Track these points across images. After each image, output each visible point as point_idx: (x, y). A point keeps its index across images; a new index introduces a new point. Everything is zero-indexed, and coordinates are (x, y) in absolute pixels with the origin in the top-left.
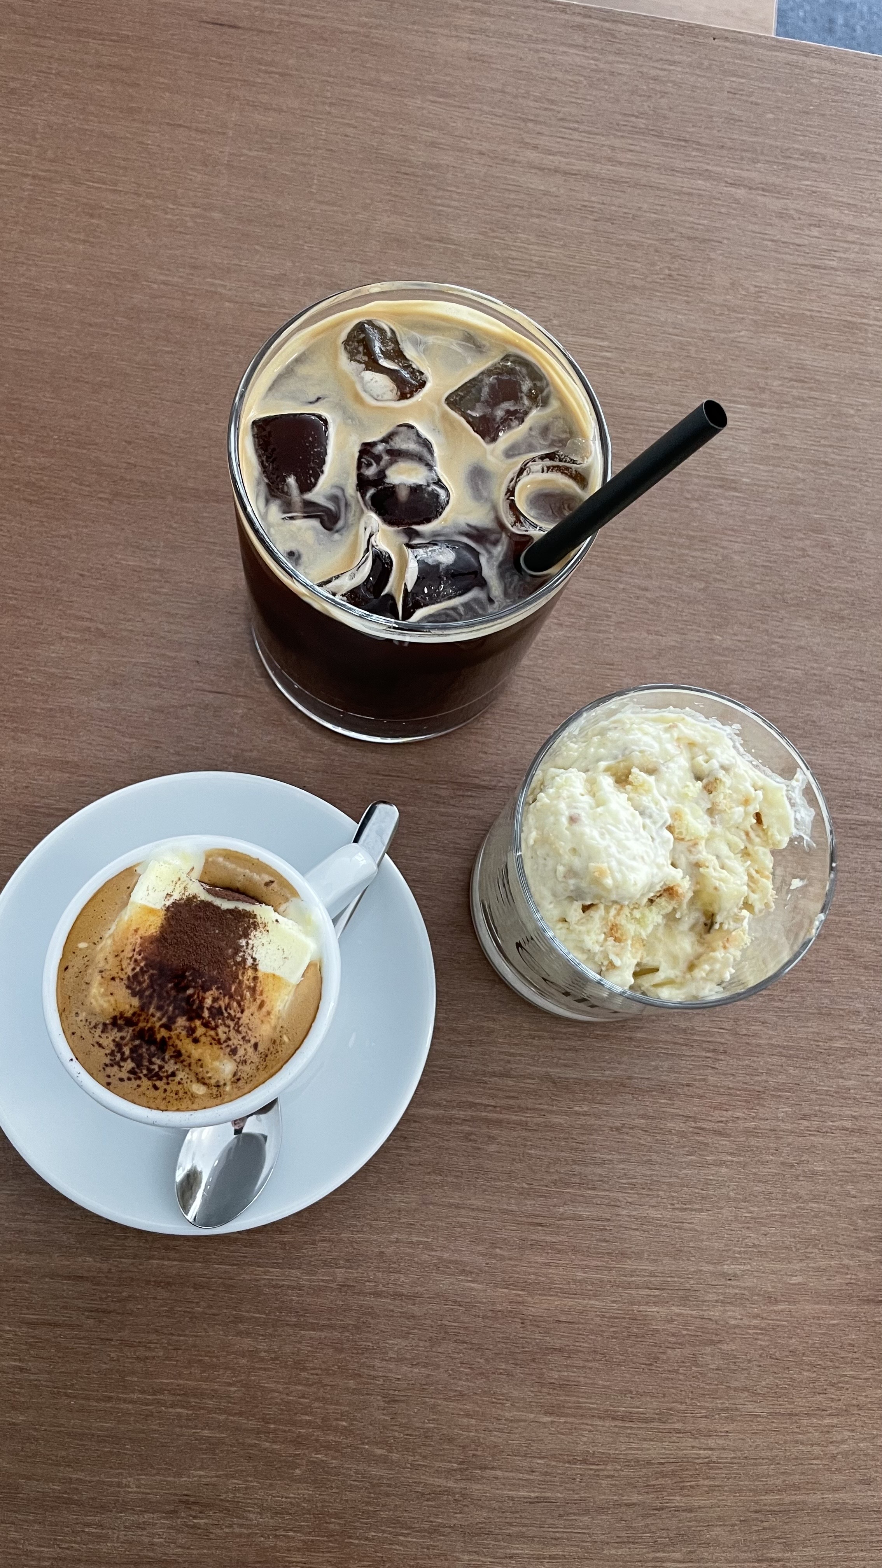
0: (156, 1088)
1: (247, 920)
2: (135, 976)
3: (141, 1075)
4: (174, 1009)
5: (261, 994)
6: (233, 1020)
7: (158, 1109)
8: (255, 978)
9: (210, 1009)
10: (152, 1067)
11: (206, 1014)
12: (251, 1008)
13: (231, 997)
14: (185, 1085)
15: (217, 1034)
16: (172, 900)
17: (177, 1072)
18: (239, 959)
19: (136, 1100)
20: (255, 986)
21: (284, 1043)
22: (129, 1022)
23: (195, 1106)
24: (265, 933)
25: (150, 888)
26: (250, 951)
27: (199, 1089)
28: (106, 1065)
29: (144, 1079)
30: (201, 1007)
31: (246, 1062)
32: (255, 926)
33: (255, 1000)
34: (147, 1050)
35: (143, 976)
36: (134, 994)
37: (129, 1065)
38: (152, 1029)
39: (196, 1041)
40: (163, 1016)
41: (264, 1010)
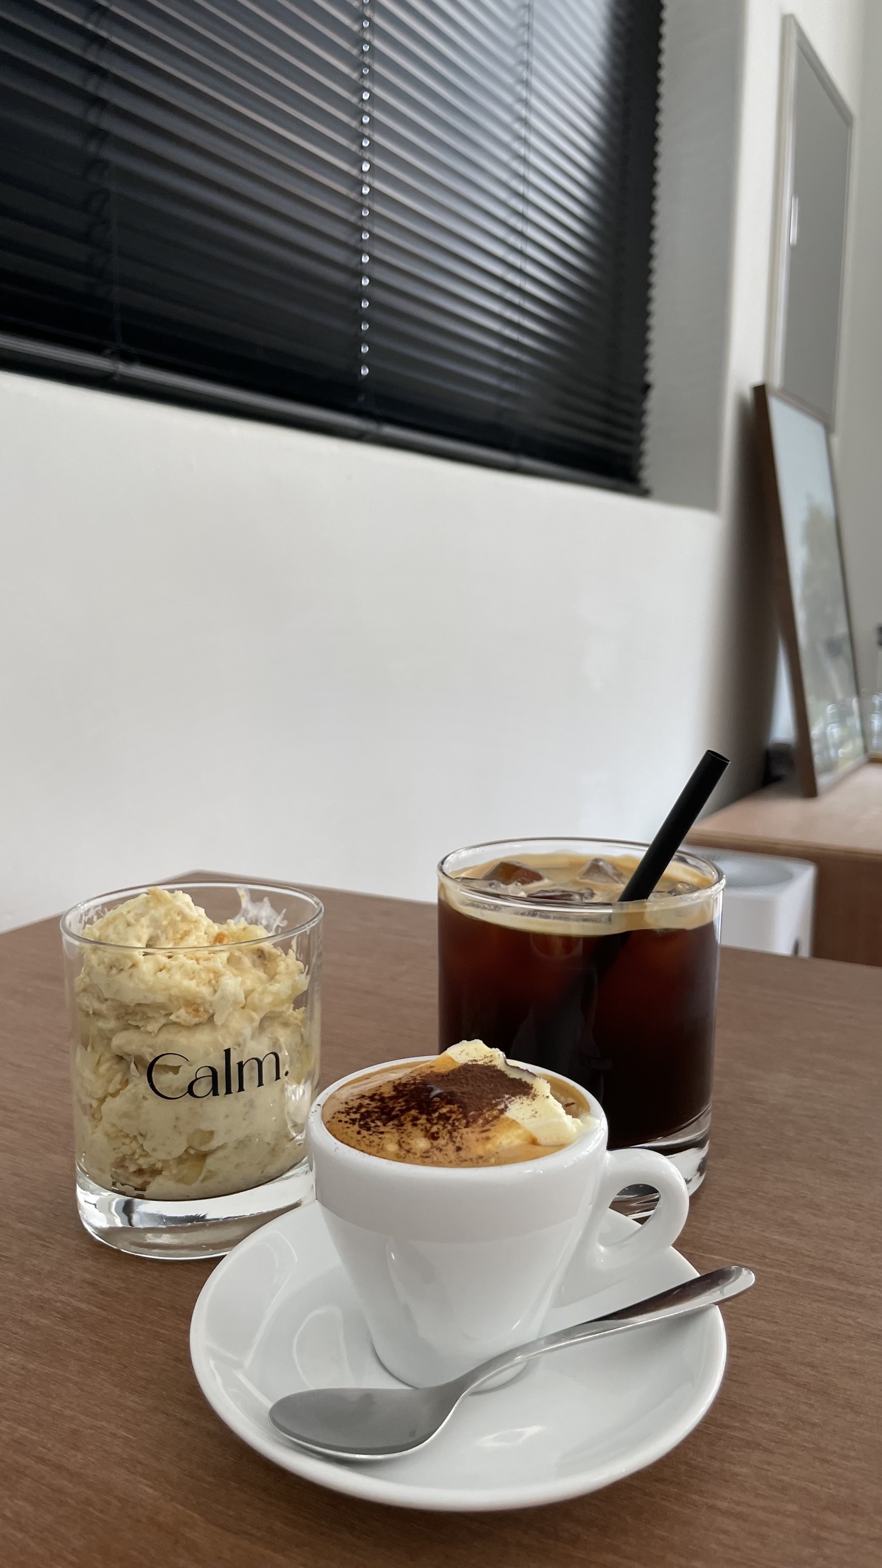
0: (359, 1133)
1: (522, 1088)
3: (357, 1124)
5: (493, 1126)
8: (496, 1117)
9: (441, 1114)
10: (371, 1123)
11: (435, 1115)
12: (477, 1127)
15: (431, 1127)
16: (474, 1063)
20: (492, 1121)
26: (507, 1102)
27: (392, 1148)
28: (339, 1113)
29: (356, 1127)
33: (483, 1127)
35: (410, 1085)
36: (395, 1091)
37: (356, 1116)
40: (404, 1105)
41: (485, 1135)
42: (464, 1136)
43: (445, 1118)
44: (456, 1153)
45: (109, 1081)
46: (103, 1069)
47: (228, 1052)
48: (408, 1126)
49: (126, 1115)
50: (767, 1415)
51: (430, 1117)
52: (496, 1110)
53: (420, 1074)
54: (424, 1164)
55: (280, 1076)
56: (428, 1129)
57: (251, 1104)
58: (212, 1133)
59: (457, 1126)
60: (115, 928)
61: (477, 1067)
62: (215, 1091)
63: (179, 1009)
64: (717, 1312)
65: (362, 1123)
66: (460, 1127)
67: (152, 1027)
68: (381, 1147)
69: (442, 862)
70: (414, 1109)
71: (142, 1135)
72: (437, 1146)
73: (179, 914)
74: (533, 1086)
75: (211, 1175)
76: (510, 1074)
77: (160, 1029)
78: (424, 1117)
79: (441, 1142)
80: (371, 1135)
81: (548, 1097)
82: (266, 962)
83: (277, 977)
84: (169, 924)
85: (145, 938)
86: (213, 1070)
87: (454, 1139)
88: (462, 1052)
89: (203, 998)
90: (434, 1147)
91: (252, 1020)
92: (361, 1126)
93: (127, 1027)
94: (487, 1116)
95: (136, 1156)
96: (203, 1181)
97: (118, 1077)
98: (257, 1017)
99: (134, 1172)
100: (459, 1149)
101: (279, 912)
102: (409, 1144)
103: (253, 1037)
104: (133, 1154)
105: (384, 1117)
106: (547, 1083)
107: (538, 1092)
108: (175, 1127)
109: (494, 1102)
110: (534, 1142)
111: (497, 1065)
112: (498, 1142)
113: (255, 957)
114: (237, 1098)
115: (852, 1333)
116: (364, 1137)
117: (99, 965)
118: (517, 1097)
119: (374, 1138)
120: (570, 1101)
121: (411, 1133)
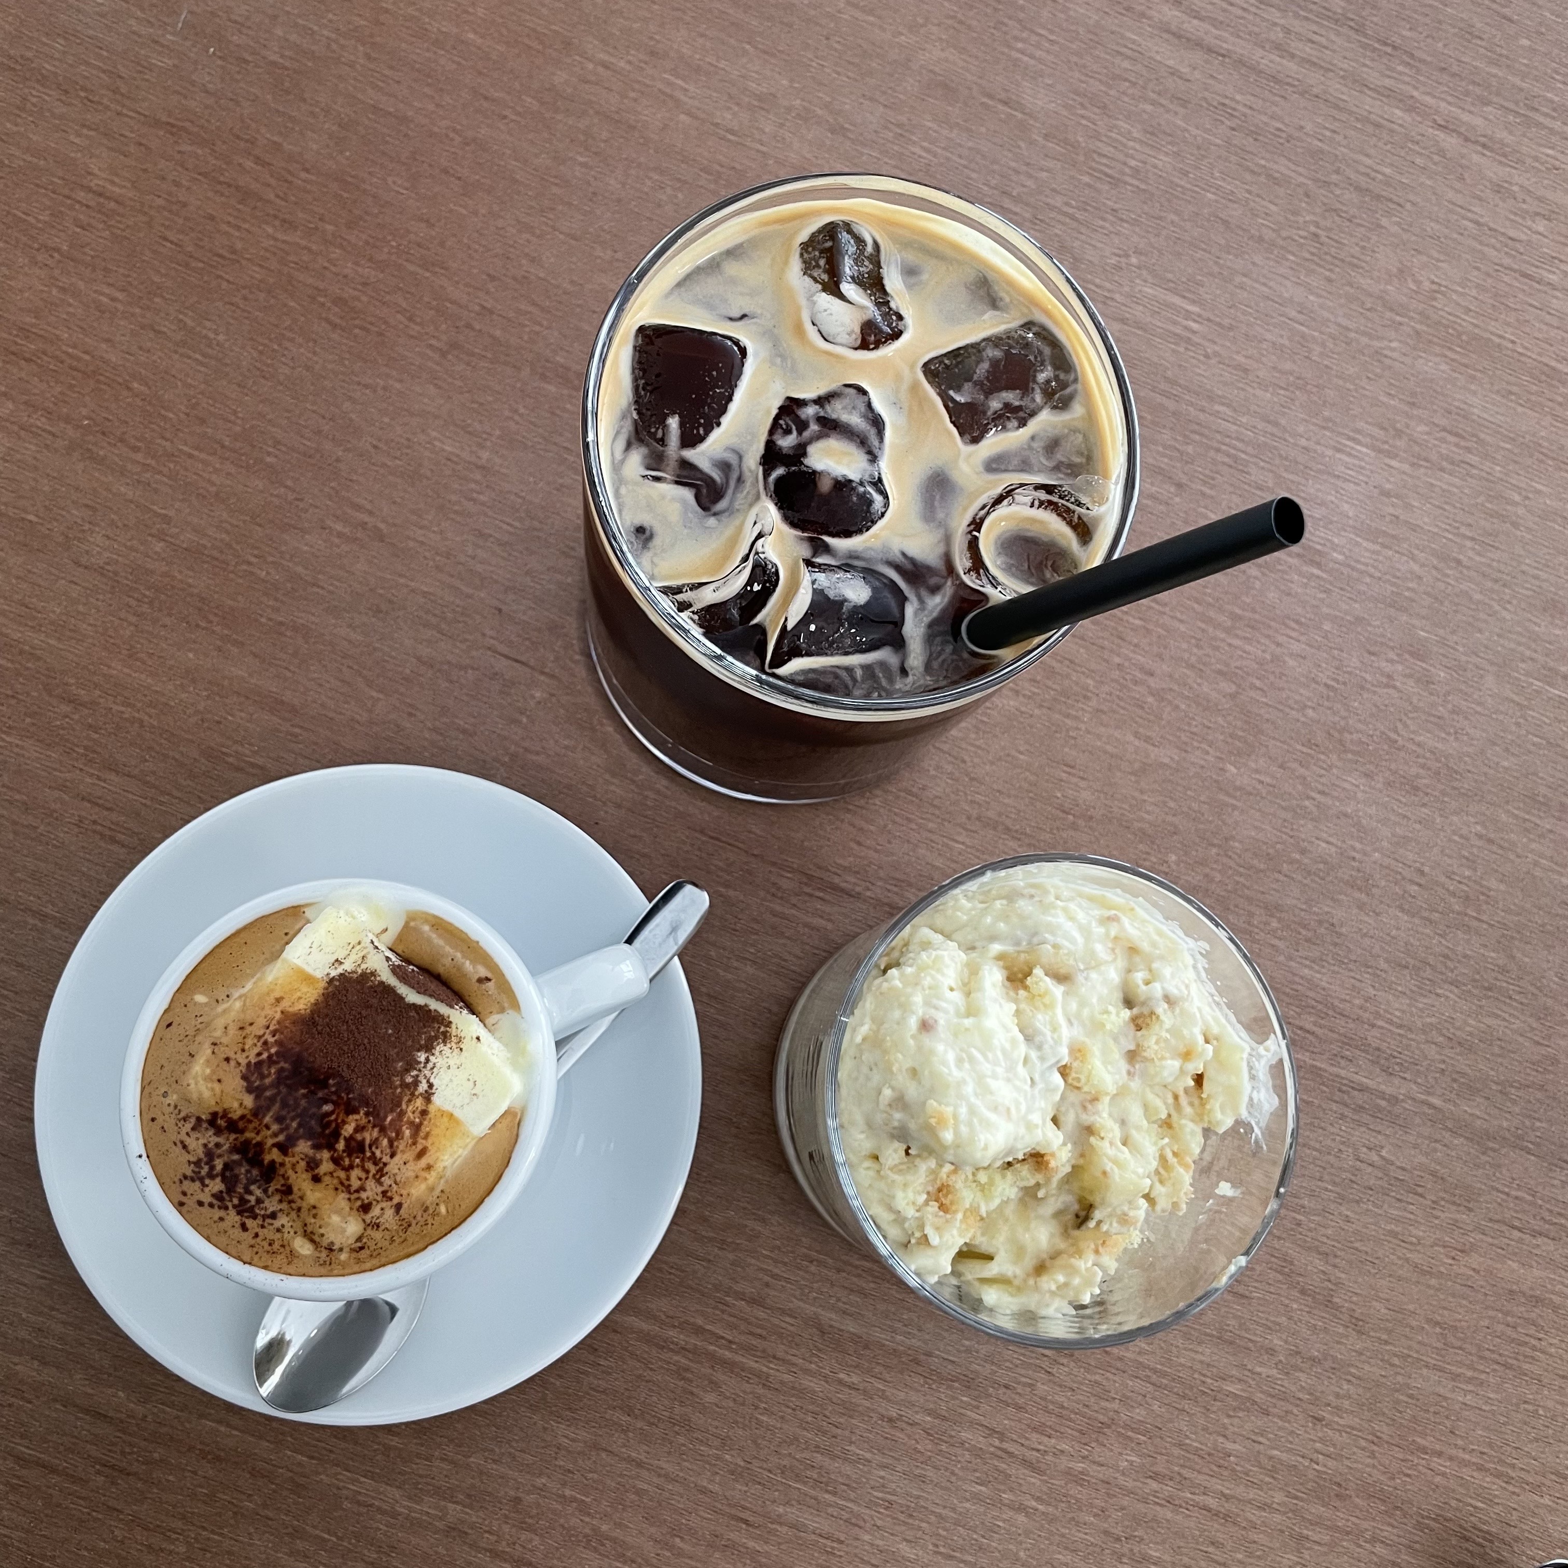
0: (244, 1228)
1: (436, 1025)
2: (259, 1064)
3: (230, 1205)
4: (300, 1125)
5: (426, 1137)
6: (375, 1164)
7: (239, 1258)
8: (424, 1113)
9: (348, 1140)
10: (248, 1197)
11: (341, 1146)
12: (405, 1154)
13: (383, 1130)
14: (286, 1235)
15: (348, 1179)
16: (340, 970)
17: (279, 1215)
18: (409, 1080)
19: (213, 1238)
20: (421, 1124)
21: (438, 1214)
22: (233, 1126)
23: (291, 1269)
24: (457, 1051)
25: (314, 946)
26: (427, 1072)
27: (303, 1247)
28: (185, 1177)
29: (232, 1212)
30: (336, 1134)
31: (378, 1226)
32: (446, 1037)
33: (414, 1143)
34: (248, 1171)
35: (269, 1067)
36: (249, 1090)
37: (217, 1185)
38: (260, 1145)
39: (316, 1179)
40: (281, 1131)
41: (423, 1162)
42: (398, 1179)
43: (356, 1147)
48: (307, 1185)
51: (336, 1156)
52: (418, 1098)
56: (345, 1185)
59: (382, 1162)
61: (349, 981)
65: (234, 1199)
66: (385, 1160)
68: (288, 1250)
70: (302, 1136)
72: (372, 1221)
76: (406, 992)
78: (326, 1156)
79: (374, 1209)
80: (262, 1226)
87: (387, 1192)
88: (311, 945)
90: (371, 1225)
92: (239, 1211)
94: (412, 1118)
100: (400, 1209)
105: (257, 1172)
109: (410, 1077)
111: (377, 971)
116: (256, 1235)
118: (437, 1053)
119: (272, 1233)
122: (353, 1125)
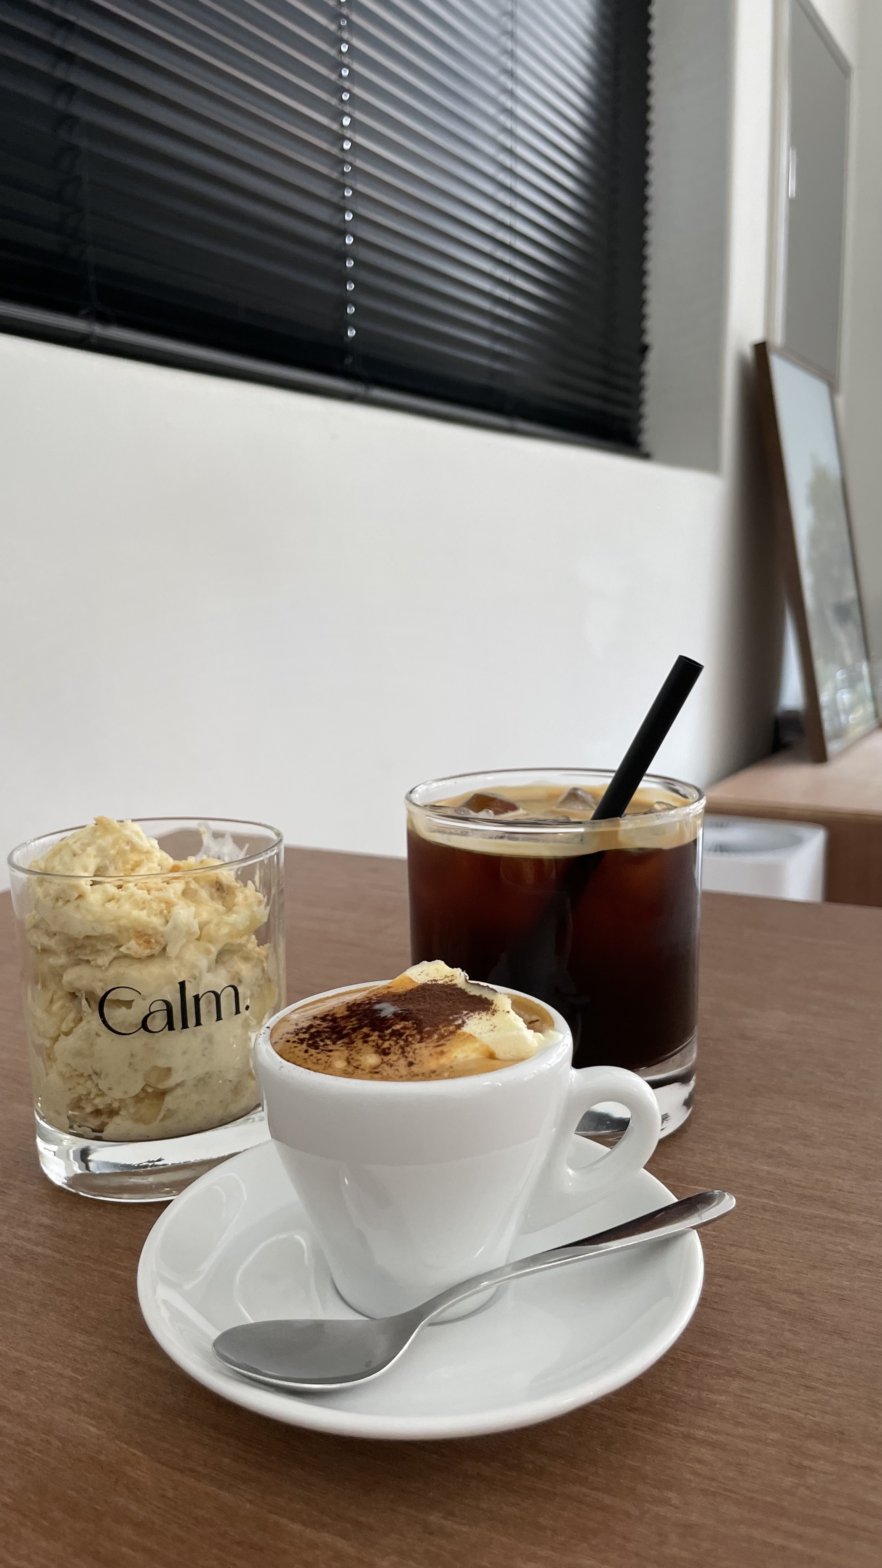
0: (306, 1051)
1: (482, 1004)
2: (361, 1003)
3: (305, 1042)
4: (369, 1021)
5: (449, 1041)
6: (406, 1042)
8: (452, 1033)
9: (395, 1031)
10: (318, 1042)
11: (389, 1032)
12: (430, 1043)
13: (421, 1033)
14: (330, 1059)
15: (383, 1044)
16: (434, 982)
17: (332, 1052)
20: (446, 1036)
25: (424, 973)
26: (465, 1018)
27: (340, 1065)
32: (486, 1010)
33: (438, 1041)
35: (366, 1005)
36: (348, 1011)
37: (304, 1035)
40: (357, 1024)
41: (439, 1049)
42: (416, 1051)
43: (398, 1034)
44: (408, 1068)
45: (63, 1020)
46: (56, 1007)
47: (182, 985)
48: (359, 1043)
49: (79, 1054)
50: (749, 1342)
51: (383, 1034)
52: (452, 1025)
53: (375, 995)
54: (372, 1079)
55: (241, 1010)
56: (380, 1045)
57: (210, 1039)
58: (169, 1070)
59: (410, 1042)
60: (61, 859)
61: (437, 986)
62: (170, 1026)
63: (129, 941)
64: (695, 1237)
65: (310, 1042)
66: (413, 1042)
67: (103, 960)
68: (328, 1064)
69: (411, 792)
70: (366, 1026)
71: (96, 1073)
72: (387, 1061)
73: (128, 843)
74: (494, 1002)
75: (170, 1114)
76: (470, 992)
77: (111, 963)
78: (376, 1033)
79: (392, 1057)
80: (319, 1053)
81: (508, 1012)
82: (224, 895)
83: (235, 908)
84: (118, 853)
85: (92, 868)
86: (167, 1003)
87: (406, 1054)
88: (422, 972)
89: (154, 928)
90: (385, 1062)
91: (208, 952)
92: (309, 1045)
93: (78, 962)
94: (443, 1031)
95: (92, 1096)
96: (162, 1120)
97: (72, 1016)
98: (214, 950)
99: (92, 1113)
100: (411, 1064)
101: (242, 849)
102: (358, 1060)
103: (209, 970)
104: (89, 1094)
105: (334, 1036)
106: (508, 998)
107: (498, 1007)
108: (131, 1064)
109: (451, 1018)
110: (492, 1056)
111: (457, 984)
112: (453, 1056)
113: (214, 890)
114: (194, 1033)
115: (841, 1260)
116: (312, 1055)
117: (45, 897)
118: (477, 1013)
119: (323, 1057)
120: (534, 1018)
121: (361, 1049)
122: (402, 1026)
